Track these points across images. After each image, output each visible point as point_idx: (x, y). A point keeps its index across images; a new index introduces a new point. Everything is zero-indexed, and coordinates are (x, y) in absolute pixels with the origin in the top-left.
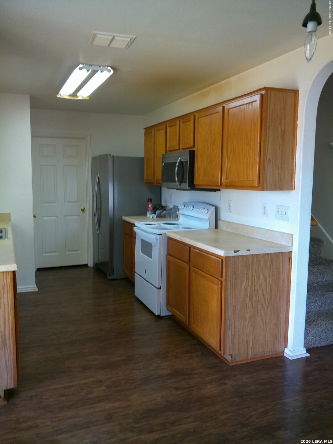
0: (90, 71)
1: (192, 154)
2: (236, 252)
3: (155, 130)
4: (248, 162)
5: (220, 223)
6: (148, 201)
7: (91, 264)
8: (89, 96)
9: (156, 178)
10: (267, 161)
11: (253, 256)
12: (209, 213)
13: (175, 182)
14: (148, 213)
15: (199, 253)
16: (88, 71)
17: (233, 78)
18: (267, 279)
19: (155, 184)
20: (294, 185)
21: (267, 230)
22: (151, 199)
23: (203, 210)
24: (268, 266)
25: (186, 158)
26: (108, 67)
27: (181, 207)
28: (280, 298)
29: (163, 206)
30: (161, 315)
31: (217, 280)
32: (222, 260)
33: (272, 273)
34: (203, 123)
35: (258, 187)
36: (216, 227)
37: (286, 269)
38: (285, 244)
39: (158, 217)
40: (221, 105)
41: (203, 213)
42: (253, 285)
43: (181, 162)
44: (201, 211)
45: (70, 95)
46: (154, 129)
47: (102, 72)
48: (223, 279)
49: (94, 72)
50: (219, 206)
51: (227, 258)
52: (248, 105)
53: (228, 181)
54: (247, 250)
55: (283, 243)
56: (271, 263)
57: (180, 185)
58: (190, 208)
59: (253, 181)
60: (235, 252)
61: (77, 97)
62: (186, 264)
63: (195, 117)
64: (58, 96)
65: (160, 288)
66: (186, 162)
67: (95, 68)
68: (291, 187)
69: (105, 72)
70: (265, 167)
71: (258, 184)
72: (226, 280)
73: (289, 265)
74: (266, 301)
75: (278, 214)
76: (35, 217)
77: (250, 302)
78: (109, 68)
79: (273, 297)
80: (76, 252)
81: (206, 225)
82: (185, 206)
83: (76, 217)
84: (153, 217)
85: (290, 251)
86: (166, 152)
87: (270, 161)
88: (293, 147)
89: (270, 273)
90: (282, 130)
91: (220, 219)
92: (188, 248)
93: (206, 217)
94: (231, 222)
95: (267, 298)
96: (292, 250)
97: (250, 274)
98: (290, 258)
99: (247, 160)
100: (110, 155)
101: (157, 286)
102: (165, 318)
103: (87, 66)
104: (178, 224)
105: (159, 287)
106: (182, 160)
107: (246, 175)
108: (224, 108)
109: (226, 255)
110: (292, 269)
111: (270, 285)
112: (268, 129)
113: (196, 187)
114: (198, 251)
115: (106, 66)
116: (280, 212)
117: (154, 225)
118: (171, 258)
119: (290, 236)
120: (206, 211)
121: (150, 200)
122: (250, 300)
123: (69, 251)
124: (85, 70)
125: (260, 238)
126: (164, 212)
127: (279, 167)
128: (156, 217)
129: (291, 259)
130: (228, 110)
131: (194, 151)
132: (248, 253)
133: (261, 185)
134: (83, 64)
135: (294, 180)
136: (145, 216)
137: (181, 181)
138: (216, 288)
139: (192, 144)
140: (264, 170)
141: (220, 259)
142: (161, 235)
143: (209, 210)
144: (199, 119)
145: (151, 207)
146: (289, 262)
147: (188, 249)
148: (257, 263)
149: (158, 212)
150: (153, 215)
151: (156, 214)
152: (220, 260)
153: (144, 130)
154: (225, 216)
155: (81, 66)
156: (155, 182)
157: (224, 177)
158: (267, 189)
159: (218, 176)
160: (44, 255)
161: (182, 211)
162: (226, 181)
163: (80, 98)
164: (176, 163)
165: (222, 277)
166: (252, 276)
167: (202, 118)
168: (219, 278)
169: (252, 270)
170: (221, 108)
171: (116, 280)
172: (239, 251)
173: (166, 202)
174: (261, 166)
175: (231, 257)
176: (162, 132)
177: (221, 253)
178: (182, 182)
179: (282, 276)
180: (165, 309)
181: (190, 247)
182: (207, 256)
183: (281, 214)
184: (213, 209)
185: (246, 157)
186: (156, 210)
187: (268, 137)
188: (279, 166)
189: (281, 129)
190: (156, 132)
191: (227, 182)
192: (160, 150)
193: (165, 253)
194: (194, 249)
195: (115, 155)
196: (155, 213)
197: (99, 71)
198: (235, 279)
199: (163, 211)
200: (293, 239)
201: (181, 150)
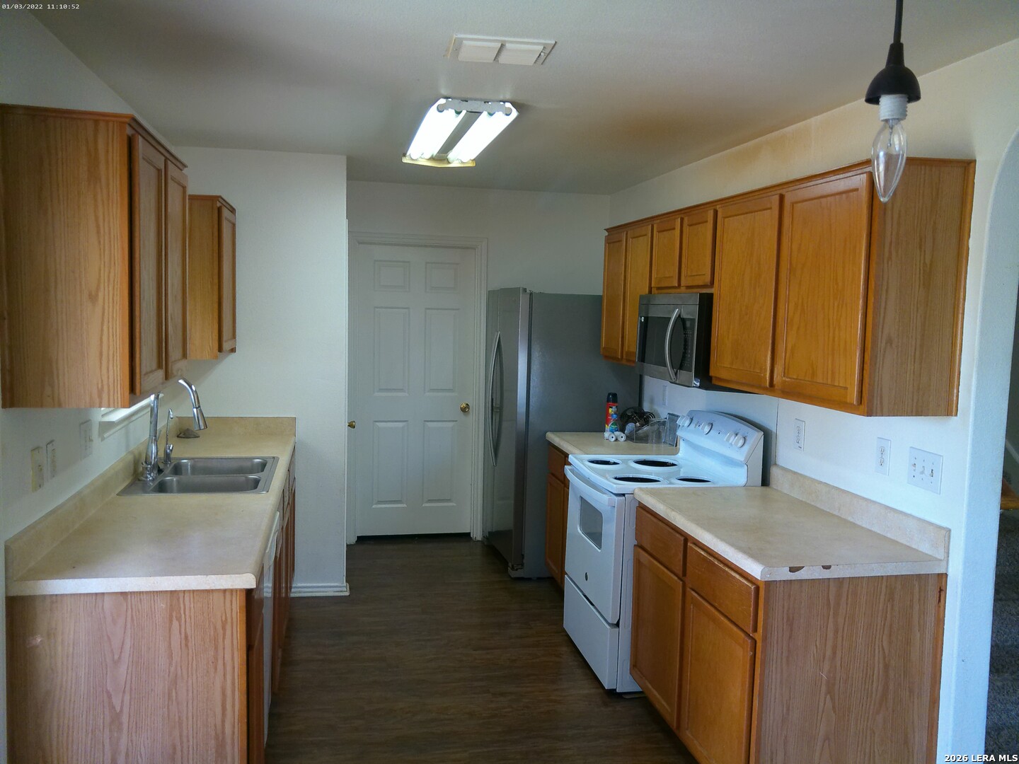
0: (464, 112)
1: (706, 303)
2: (793, 570)
3: (629, 236)
4: (836, 339)
5: (774, 472)
6: (608, 401)
7: (477, 535)
8: (474, 160)
9: (626, 349)
10: (884, 342)
11: (840, 581)
12: (746, 447)
13: (665, 365)
14: (607, 427)
15: (704, 559)
16: (458, 113)
17: (814, 121)
18: (877, 643)
19: (624, 362)
20: (955, 402)
21: (887, 508)
22: (615, 395)
23: (733, 437)
24: (881, 608)
25: (691, 311)
26: (504, 102)
27: (683, 422)
28: (911, 691)
29: (644, 413)
30: (617, 691)
31: (742, 635)
32: (757, 589)
33: (891, 626)
34: (735, 230)
35: (858, 405)
36: (765, 481)
37: (930, 619)
38: (930, 553)
39: (629, 438)
40: (776, 192)
41: (731, 444)
42: (839, 654)
43: (680, 319)
44: (728, 440)
45: (432, 159)
46: (627, 234)
47: (491, 114)
48: (758, 636)
49: (473, 115)
50: (774, 430)
51: (768, 584)
52: (837, 197)
53: (787, 379)
54: (825, 567)
55: (925, 548)
56: (889, 601)
57: (676, 374)
58: (703, 428)
59: (846, 388)
60: (790, 571)
61: (449, 163)
62: (676, 578)
63: (716, 212)
64: (405, 160)
65: (617, 625)
66: (693, 320)
67: (474, 106)
68: (947, 407)
69: (499, 115)
70: (876, 357)
71: (857, 399)
72: (765, 639)
73: (940, 607)
74: (871, 696)
75: (915, 470)
76: (351, 425)
77: (828, 696)
78: (508, 105)
79: (891, 687)
80: (445, 504)
81: (738, 475)
82: (692, 419)
83: (451, 424)
84: (616, 440)
85: (943, 571)
86: (650, 292)
87: (890, 341)
88: (954, 308)
89: (884, 624)
90: (924, 263)
91: (776, 464)
92: (682, 538)
93: (740, 456)
94: (801, 475)
95: (874, 689)
96: (947, 569)
97: (831, 625)
98: (941, 590)
99: (834, 334)
100: (525, 290)
101: (610, 621)
102: (627, 697)
103: (456, 101)
104: (673, 465)
105: (616, 623)
106: (684, 316)
107: (830, 372)
108: (782, 198)
109: (768, 578)
110: (946, 619)
111: (884, 658)
112: (888, 263)
113: (714, 382)
114: (703, 553)
115: (501, 101)
116: (919, 468)
117: (615, 463)
118: (645, 558)
119: (943, 532)
120: (741, 442)
121: (613, 398)
122: (830, 691)
123: (430, 501)
124: (451, 112)
125: (869, 527)
126: (646, 428)
127: (915, 356)
128: (623, 439)
129: (942, 593)
130: (793, 204)
131: (710, 296)
132: (826, 574)
133: (866, 402)
134: (447, 98)
135: (955, 391)
136: (598, 434)
137: (680, 365)
138: (741, 654)
139: (708, 279)
140: (875, 364)
141: (753, 583)
142: (624, 495)
143: (747, 438)
144: (726, 220)
145: (615, 413)
146: (940, 601)
147: (682, 542)
148: (850, 600)
149: (630, 426)
150: (617, 433)
151: (626, 432)
152: (753, 587)
153: (607, 234)
154: (785, 455)
155: (442, 101)
156: (624, 357)
157: (779, 369)
158: (882, 410)
159: (766, 365)
160: (374, 507)
161: (686, 432)
162: (784, 379)
163: (455, 164)
164: (670, 319)
165: (755, 630)
166: (836, 631)
167: (731, 219)
168: (750, 631)
169: (836, 614)
170: (777, 198)
171: (529, 579)
172: (803, 567)
173: (652, 401)
174: (866, 353)
175: (782, 583)
176: (643, 244)
177: (755, 569)
178: (681, 367)
179: (918, 635)
180: (628, 677)
181: (687, 538)
182: (724, 571)
183: (922, 473)
184: (756, 438)
185: (831, 326)
186: (627, 423)
187: (888, 282)
188: (915, 353)
189: (922, 262)
190: (630, 240)
191: (785, 381)
192: (637, 285)
193: (631, 541)
194: (694, 547)
195: (536, 290)
196: (622, 430)
197: (485, 114)
198: (790, 637)
199: (642, 426)
200: (949, 542)
201: (683, 289)
